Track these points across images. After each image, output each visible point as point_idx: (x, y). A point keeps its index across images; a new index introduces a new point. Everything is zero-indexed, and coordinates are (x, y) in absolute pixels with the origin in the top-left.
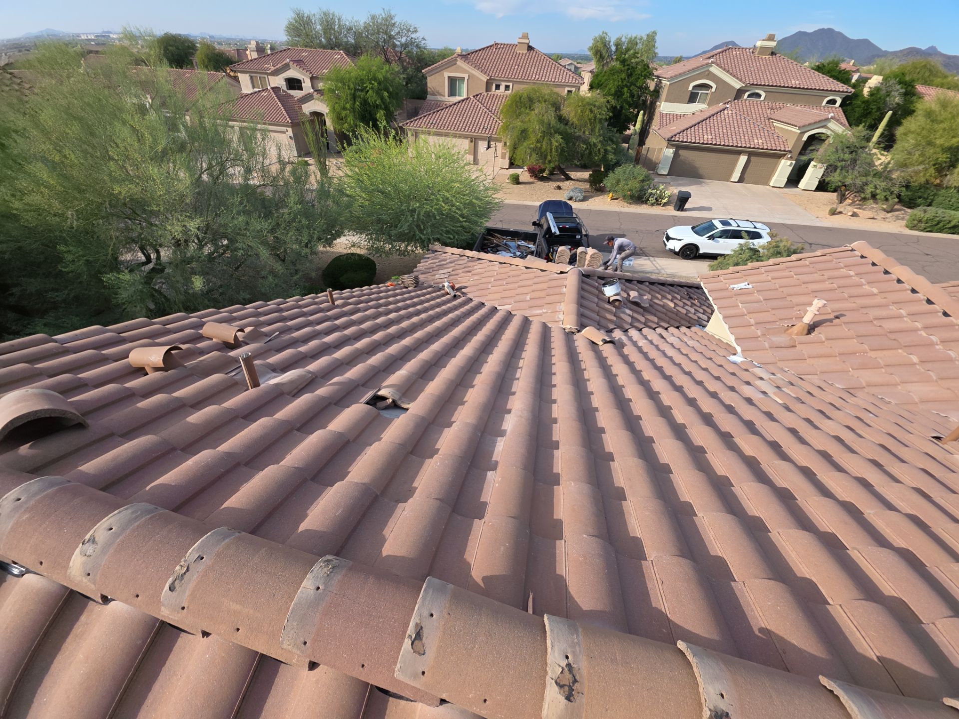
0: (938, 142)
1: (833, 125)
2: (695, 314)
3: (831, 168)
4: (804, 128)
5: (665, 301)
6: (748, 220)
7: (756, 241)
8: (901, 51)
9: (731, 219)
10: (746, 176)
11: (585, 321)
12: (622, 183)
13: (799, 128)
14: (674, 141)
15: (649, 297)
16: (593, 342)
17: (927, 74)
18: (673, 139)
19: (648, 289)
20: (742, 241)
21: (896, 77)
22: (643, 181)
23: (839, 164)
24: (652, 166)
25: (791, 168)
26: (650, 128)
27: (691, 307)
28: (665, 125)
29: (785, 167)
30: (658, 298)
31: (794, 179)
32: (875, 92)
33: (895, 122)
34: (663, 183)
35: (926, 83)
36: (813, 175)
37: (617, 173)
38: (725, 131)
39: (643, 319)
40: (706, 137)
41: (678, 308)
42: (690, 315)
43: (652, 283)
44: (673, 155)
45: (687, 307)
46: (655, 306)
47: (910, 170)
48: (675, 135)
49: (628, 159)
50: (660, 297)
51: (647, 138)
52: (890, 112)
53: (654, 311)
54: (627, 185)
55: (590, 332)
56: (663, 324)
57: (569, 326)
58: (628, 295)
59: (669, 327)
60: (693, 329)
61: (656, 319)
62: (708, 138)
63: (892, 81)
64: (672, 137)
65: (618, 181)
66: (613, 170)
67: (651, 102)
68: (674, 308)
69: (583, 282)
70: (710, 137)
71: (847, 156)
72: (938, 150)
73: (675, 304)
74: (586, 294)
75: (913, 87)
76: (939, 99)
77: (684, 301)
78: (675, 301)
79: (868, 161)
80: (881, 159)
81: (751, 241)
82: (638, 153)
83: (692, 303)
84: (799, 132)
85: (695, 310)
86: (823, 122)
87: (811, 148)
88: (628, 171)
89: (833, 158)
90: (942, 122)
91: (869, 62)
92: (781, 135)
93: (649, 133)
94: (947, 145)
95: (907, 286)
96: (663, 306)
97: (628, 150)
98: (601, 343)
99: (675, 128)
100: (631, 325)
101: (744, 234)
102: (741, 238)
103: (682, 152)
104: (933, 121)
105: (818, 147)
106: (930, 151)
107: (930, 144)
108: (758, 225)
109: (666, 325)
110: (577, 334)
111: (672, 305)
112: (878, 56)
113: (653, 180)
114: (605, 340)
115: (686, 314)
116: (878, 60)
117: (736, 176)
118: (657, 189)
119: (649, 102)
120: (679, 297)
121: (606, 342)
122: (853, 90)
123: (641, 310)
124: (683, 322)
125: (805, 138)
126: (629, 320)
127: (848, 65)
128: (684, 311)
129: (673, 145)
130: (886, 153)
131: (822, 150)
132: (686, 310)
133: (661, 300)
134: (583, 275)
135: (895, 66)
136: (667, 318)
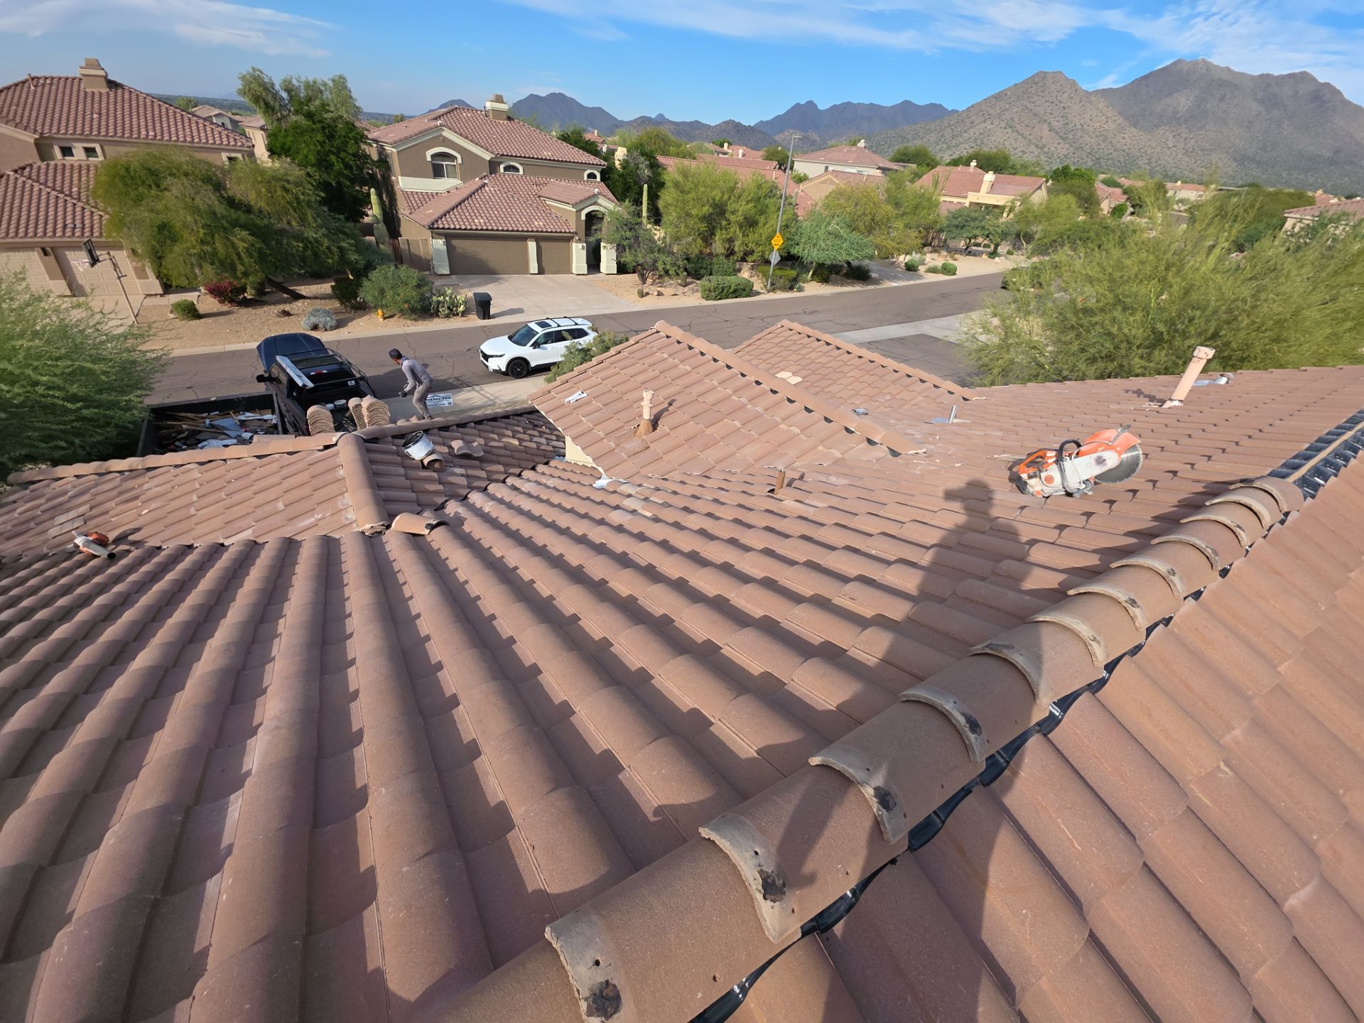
0: (694, 212)
1: (601, 201)
2: (548, 444)
3: (620, 249)
4: (579, 205)
5: (505, 440)
6: (565, 317)
7: (581, 340)
8: (635, 121)
9: (547, 319)
10: (544, 264)
11: (393, 507)
12: (389, 294)
13: (573, 206)
14: (438, 228)
15: (482, 441)
16: (414, 535)
17: (662, 144)
18: (436, 226)
19: (476, 432)
20: (567, 343)
21: (637, 148)
22: (418, 286)
23: (625, 243)
24: (423, 265)
25: (584, 252)
26: (397, 212)
27: (540, 437)
28: (416, 207)
29: (578, 252)
30: (494, 440)
31: (594, 263)
32: (625, 164)
33: (653, 197)
34: (449, 286)
35: (666, 154)
36: (608, 258)
37: (374, 279)
38: (496, 212)
39: (483, 474)
40: (476, 221)
41: (524, 444)
42: (542, 447)
43: (479, 422)
44: (445, 247)
45: (535, 439)
46: (494, 450)
47: (684, 242)
48: (437, 221)
49: (384, 259)
50: (495, 436)
51: (399, 226)
52: (646, 186)
53: (494, 458)
54: (399, 295)
55: (405, 523)
56: (512, 470)
57: (368, 526)
58: (450, 447)
59: (521, 472)
60: (552, 463)
61: (501, 468)
62: (479, 222)
63: (635, 154)
64: (433, 224)
65: (382, 292)
66: (367, 277)
67: (383, 176)
68: (520, 445)
69: (368, 451)
70: (481, 221)
71: (628, 234)
72: (696, 220)
73: (519, 439)
74: (381, 468)
75: (655, 158)
76: (679, 169)
77: (529, 432)
78: (519, 436)
79: (647, 237)
80: (659, 234)
81: (576, 340)
82: (396, 249)
83: (539, 432)
84: (574, 210)
85: (546, 439)
86: (592, 199)
87: (594, 228)
88: (390, 274)
89: (617, 236)
90: (689, 192)
91: (611, 132)
92: (559, 215)
93: (399, 220)
94: (700, 214)
95: (708, 357)
96: (505, 448)
97: (378, 246)
98: (426, 532)
99: (431, 211)
100: (469, 488)
101: (566, 335)
102: (564, 339)
103: (455, 242)
104: (682, 192)
105: (599, 226)
106: (691, 222)
107: (688, 215)
108: (579, 321)
109: (517, 471)
110: (387, 532)
111: (516, 442)
112: (618, 127)
113: (433, 283)
114: (429, 525)
115: (538, 449)
116: (618, 131)
117: (534, 267)
118: (444, 295)
119: (379, 176)
120: (520, 429)
121: (432, 527)
122: (606, 163)
123: (477, 463)
124: (537, 459)
125: (583, 218)
126: (464, 481)
127: (592, 135)
128: (534, 445)
129: (440, 235)
130: (658, 228)
131: (605, 228)
132: (536, 442)
133: (499, 441)
134: (366, 441)
135: (635, 135)
136: (515, 462)
